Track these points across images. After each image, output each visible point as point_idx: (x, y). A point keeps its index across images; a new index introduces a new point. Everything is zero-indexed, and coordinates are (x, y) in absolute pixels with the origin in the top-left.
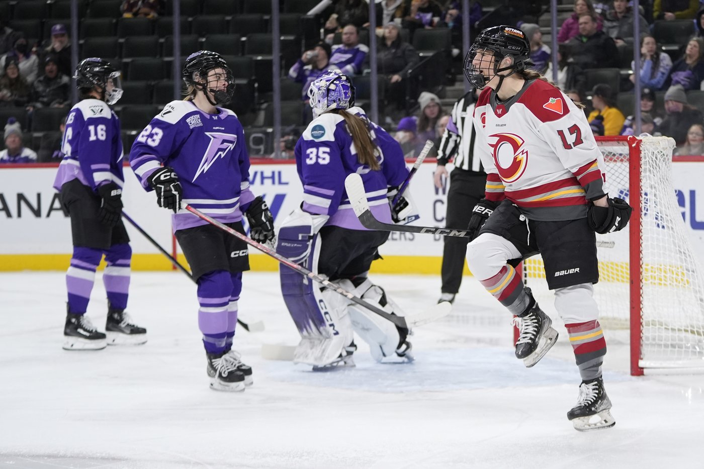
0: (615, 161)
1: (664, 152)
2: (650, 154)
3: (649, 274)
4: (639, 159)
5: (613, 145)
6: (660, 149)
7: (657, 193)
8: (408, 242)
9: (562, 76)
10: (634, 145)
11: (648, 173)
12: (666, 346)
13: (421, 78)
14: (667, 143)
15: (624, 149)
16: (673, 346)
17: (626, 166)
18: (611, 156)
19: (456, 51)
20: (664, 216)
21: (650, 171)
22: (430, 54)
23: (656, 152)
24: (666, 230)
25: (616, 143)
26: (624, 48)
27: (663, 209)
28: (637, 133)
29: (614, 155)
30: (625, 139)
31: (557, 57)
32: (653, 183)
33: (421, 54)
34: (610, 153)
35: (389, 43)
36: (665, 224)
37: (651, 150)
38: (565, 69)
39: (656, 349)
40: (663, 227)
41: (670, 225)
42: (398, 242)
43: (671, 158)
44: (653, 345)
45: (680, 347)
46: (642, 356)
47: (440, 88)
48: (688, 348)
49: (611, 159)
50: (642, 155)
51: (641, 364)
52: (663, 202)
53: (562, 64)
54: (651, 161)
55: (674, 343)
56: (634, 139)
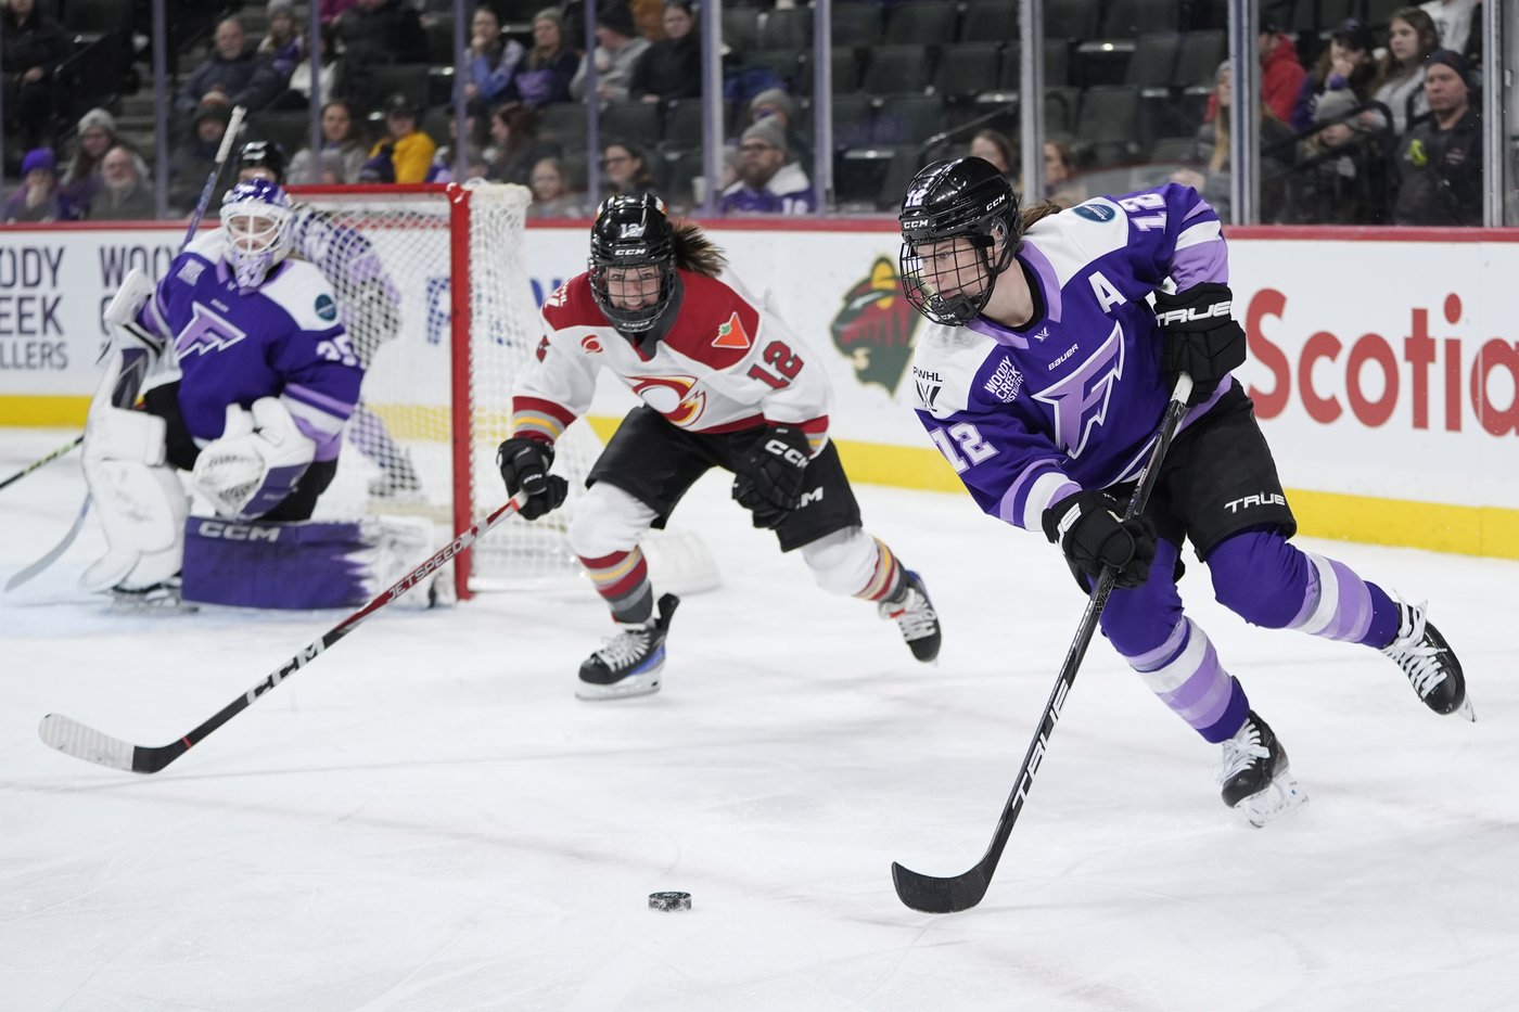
0: (422, 227)
1: (511, 212)
2: (487, 216)
3: (487, 426)
4: (467, 224)
5: (421, 200)
6: (504, 206)
7: (500, 283)
8: (56, 372)
9: (326, 76)
10: (458, 200)
11: (483, 250)
12: (517, 553)
13: (77, 80)
14: (515, 196)
15: (441, 207)
16: (529, 553)
17: (443, 238)
18: (415, 219)
19: (140, 41)
20: (512, 325)
21: (486, 245)
22: (94, 38)
23: (496, 212)
24: (514, 349)
25: (425, 195)
26: (437, 30)
27: (510, 312)
28: (461, 180)
29: (421, 217)
30: (441, 188)
31: (318, 46)
32: (491, 266)
33: (79, 39)
34: (414, 214)
35: (22, 21)
36: (513, 338)
37: (489, 207)
38: (332, 66)
39: (498, 558)
40: (509, 344)
41: (522, 340)
42: (37, 373)
43: (522, 221)
44: (494, 552)
45: (541, 554)
46: (473, 571)
47: (112, 97)
48: (555, 555)
49: (415, 224)
50: (473, 216)
51: (473, 584)
52: (509, 299)
53: (328, 57)
54: (488, 228)
55: (530, 547)
56: (457, 190)
